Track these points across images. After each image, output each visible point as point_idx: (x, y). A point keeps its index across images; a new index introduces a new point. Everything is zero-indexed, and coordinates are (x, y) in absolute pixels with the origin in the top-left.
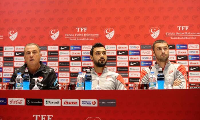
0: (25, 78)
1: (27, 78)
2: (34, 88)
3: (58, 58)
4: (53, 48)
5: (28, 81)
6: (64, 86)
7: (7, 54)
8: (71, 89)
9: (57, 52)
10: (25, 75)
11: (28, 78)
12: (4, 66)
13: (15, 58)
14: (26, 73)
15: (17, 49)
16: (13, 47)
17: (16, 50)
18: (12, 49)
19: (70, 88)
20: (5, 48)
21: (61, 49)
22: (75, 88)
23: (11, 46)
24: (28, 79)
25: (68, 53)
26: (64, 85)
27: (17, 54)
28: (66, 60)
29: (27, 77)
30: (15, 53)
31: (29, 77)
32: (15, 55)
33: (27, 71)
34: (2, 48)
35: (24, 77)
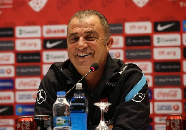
0: (75, 104)
1: (80, 104)
4: (140, 28)
5: (83, 110)
6: (173, 123)
7: (24, 44)
9: (148, 37)
10: (76, 96)
11: (83, 104)
12: (19, 74)
14: (79, 92)
15: (49, 32)
16: (38, 28)
17: (46, 35)
18: (36, 32)
20: (18, 29)
21: (160, 28)
23: (34, 24)
24: (84, 108)
25: (175, 40)
26: (174, 120)
27: (49, 45)
28: (171, 57)
30: (45, 41)
31: (86, 100)
33: (79, 86)
34: (12, 30)
35: (73, 102)
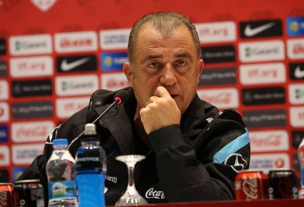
0: (84, 159)
1: (92, 159)
2: (123, 198)
3: (236, 70)
4: (216, 32)
5: (97, 169)
6: (247, 186)
7: (23, 66)
8: (276, 194)
9: (231, 48)
11: (97, 159)
13: (59, 81)
14: (88, 138)
15: (65, 43)
17: (60, 50)
18: (43, 44)
19: (271, 190)
21: (249, 32)
22: (295, 190)
23: (39, 31)
24: (99, 165)
25: (275, 51)
26: (248, 179)
29: (94, 153)
30: (58, 59)
31: (103, 152)
32: (59, 71)
33: (90, 128)
35: (79, 156)
